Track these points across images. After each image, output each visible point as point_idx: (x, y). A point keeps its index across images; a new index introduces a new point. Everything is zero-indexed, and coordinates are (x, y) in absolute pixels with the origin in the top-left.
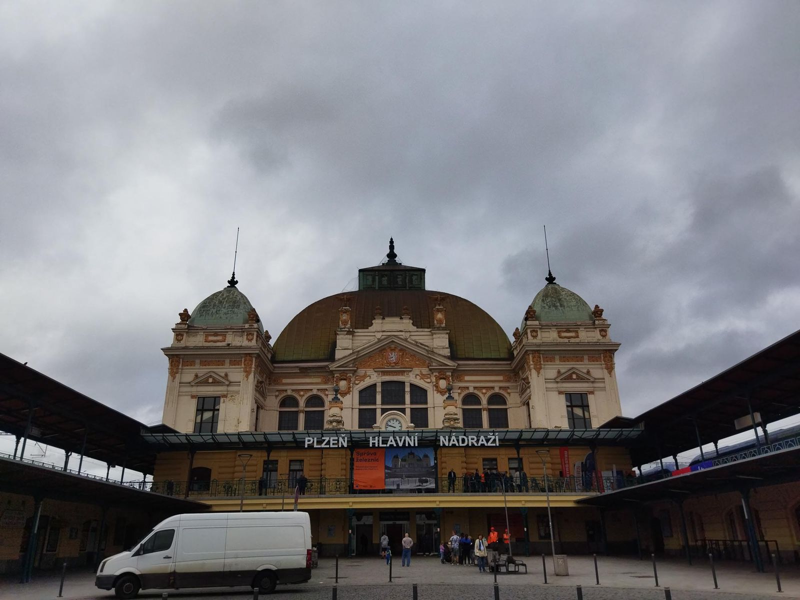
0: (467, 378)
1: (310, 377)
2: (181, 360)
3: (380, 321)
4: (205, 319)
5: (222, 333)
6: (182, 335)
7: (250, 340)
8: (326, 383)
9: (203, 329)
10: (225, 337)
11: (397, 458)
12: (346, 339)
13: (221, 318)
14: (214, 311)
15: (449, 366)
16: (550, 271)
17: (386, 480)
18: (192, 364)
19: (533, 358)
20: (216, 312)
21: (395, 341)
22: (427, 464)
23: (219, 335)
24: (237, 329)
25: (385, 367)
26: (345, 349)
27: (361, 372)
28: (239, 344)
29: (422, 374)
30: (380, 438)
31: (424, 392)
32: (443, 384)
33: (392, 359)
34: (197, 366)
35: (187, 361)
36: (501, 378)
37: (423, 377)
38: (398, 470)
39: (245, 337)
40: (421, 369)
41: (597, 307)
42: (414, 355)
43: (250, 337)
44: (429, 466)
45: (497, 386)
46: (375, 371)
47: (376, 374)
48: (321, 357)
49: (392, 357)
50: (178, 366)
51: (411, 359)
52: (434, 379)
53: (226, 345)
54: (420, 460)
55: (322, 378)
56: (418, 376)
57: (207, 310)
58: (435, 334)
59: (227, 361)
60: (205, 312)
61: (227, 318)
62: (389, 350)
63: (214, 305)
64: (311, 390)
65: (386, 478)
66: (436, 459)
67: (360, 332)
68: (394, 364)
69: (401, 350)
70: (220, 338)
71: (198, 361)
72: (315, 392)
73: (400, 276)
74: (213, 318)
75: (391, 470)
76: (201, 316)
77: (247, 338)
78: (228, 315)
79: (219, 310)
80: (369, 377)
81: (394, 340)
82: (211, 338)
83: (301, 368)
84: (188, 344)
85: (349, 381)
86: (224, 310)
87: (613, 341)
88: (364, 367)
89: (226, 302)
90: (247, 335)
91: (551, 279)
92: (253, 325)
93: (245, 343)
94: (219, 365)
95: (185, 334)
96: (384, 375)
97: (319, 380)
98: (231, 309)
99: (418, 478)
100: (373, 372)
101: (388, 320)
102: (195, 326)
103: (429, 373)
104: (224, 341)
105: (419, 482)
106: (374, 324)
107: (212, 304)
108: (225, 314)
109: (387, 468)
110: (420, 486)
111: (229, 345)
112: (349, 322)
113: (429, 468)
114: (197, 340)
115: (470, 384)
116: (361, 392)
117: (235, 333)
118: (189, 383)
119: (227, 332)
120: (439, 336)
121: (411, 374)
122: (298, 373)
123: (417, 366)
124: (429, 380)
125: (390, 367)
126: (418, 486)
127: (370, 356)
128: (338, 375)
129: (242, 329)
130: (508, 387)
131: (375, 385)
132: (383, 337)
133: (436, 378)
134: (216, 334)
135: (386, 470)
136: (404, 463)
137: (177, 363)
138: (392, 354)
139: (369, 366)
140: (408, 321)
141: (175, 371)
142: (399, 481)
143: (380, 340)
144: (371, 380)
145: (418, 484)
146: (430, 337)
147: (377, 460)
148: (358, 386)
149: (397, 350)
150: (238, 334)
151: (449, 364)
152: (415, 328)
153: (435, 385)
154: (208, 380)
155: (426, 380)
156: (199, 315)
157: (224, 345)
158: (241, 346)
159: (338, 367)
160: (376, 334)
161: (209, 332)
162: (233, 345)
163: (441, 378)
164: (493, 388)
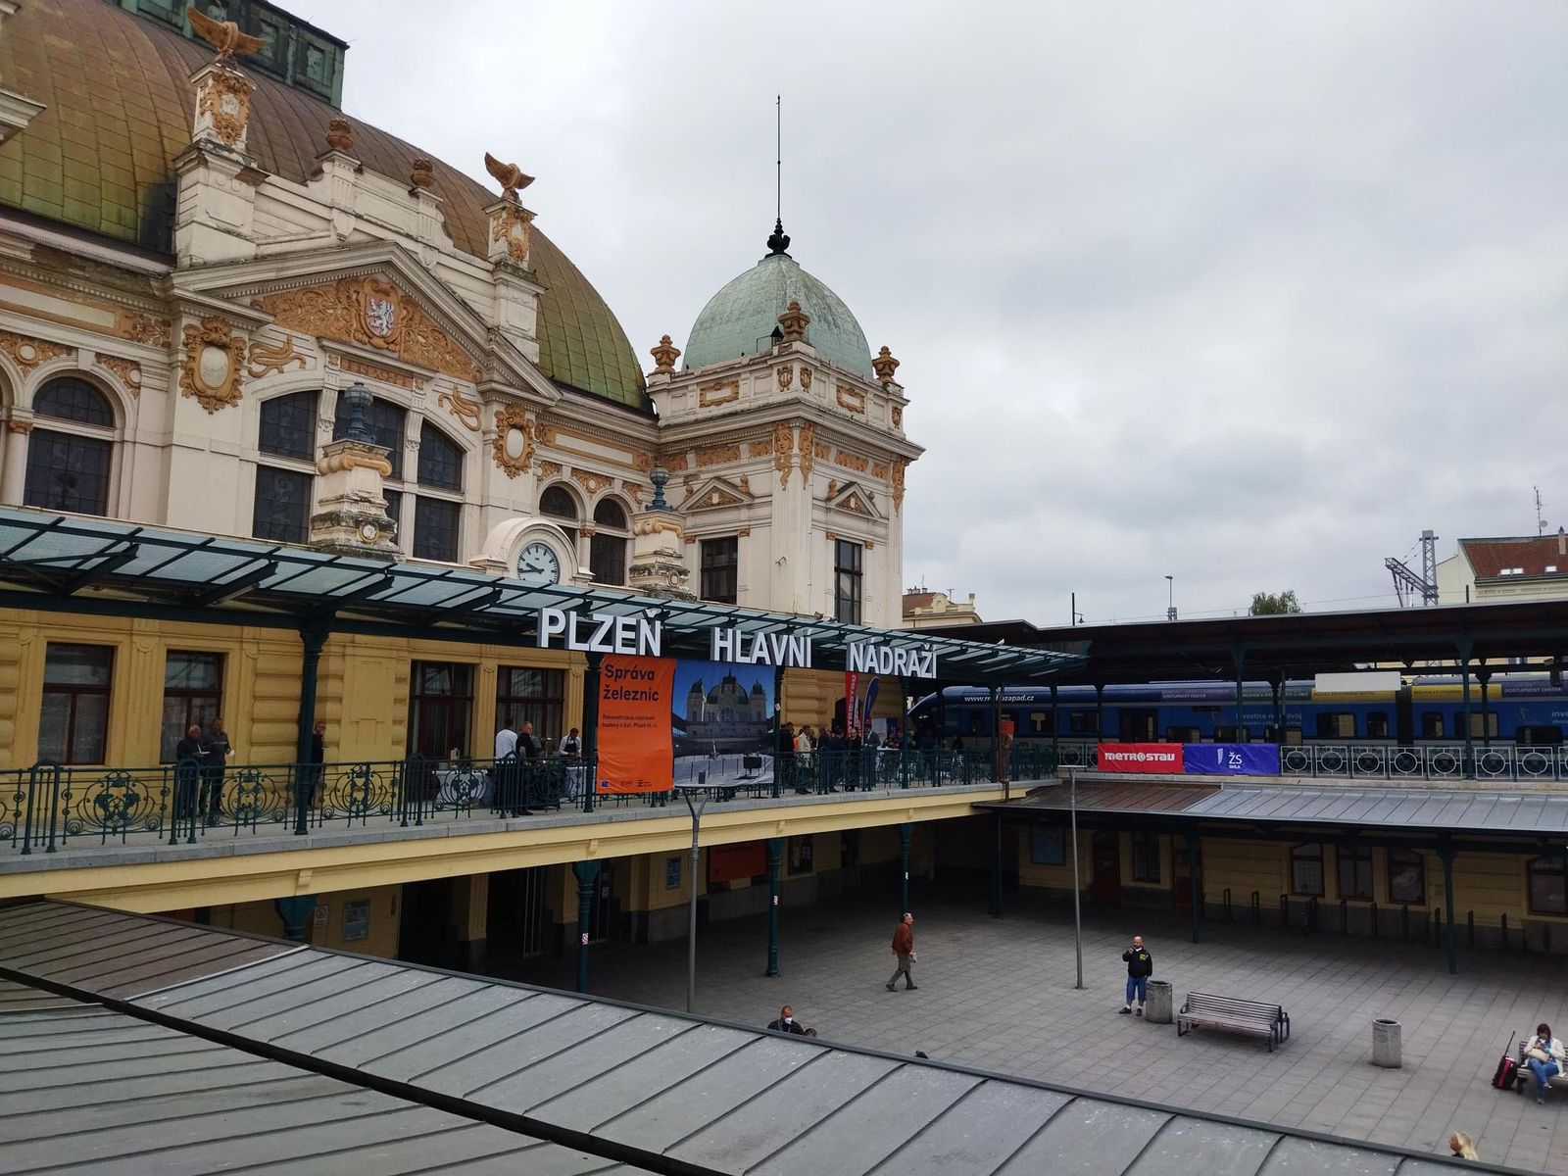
0: (561, 440)
1: (70, 294)
3: (350, 176)
8: (133, 337)
11: (700, 691)
12: (233, 193)
15: (535, 392)
16: (779, 221)
17: (678, 761)
19: (803, 439)
21: (399, 264)
22: (759, 714)
25: (355, 343)
26: (229, 232)
27: (273, 335)
29: (458, 398)
30: (739, 633)
31: (456, 452)
32: (515, 441)
33: (379, 322)
36: (627, 458)
37: (460, 406)
38: (700, 730)
40: (456, 380)
41: (885, 351)
42: (444, 330)
44: (764, 720)
45: (620, 475)
46: (322, 347)
47: (322, 359)
48: (105, 227)
49: (379, 318)
51: (431, 339)
52: (493, 423)
54: (744, 700)
55: (120, 312)
56: (445, 401)
58: (507, 284)
62: (368, 288)
64: (70, 349)
65: (676, 756)
66: (777, 700)
67: (278, 185)
68: (380, 342)
69: (407, 301)
72: (85, 362)
73: (269, 30)
75: (684, 730)
80: (297, 363)
81: (395, 261)
83: (41, 248)
85: (238, 361)
87: (908, 438)
88: (285, 322)
91: (779, 243)
96: (349, 369)
97: (106, 319)
99: (742, 756)
100: (315, 346)
101: (371, 179)
103: (478, 399)
105: (746, 766)
106: (327, 178)
109: (677, 722)
110: (745, 777)
112: (245, 130)
113: (763, 723)
115: (568, 459)
116: (267, 406)
120: (516, 294)
121: (428, 388)
122: (22, 262)
123: (448, 367)
124: (473, 422)
125: (368, 347)
126: (741, 778)
127: (310, 288)
128: (196, 322)
130: (639, 486)
131: (314, 395)
132: (357, 237)
133: (499, 420)
135: (675, 730)
136: (712, 708)
138: (379, 306)
139: (302, 324)
140: (433, 212)
142: (703, 763)
143: (344, 245)
144: (303, 375)
145: (743, 772)
146: (488, 289)
147: (653, 696)
148: (259, 384)
149: (393, 298)
151: (539, 389)
152: (447, 244)
153: (495, 442)
155: (467, 420)
159: (203, 292)
160: (335, 214)
163: (514, 426)
164: (609, 480)
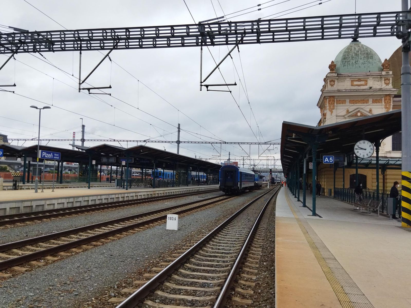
2: (336, 100)
4: (348, 68)
5: (365, 78)
6: (334, 81)
7: (387, 84)
9: (349, 76)
10: (367, 81)
13: (360, 67)
14: (354, 61)
18: (344, 102)
20: (355, 62)
23: (362, 80)
24: (376, 76)
28: (378, 87)
34: (348, 103)
35: (340, 101)
39: (383, 82)
43: (387, 82)
50: (334, 104)
53: (369, 88)
57: (348, 61)
59: (371, 100)
60: (346, 63)
61: (365, 67)
63: (352, 57)
70: (363, 83)
71: (348, 100)
74: (354, 67)
76: (344, 66)
77: (385, 82)
78: (365, 65)
79: (357, 61)
82: (355, 83)
84: (340, 88)
86: (361, 61)
89: (361, 54)
90: (385, 80)
92: (389, 73)
93: (384, 86)
94: (364, 103)
95: (336, 81)
98: (366, 60)
102: (342, 74)
104: (367, 85)
107: (350, 56)
108: (363, 64)
111: (371, 88)
114: (345, 85)
117: (374, 79)
118: (344, 116)
119: (369, 78)
129: (380, 75)
134: (359, 80)
137: (333, 102)
141: (332, 107)
150: (377, 79)
154: (357, 114)
156: (343, 65)
157: (367, 88)
158: (382, 89)
161: (354, 79)
162: (374, 88)
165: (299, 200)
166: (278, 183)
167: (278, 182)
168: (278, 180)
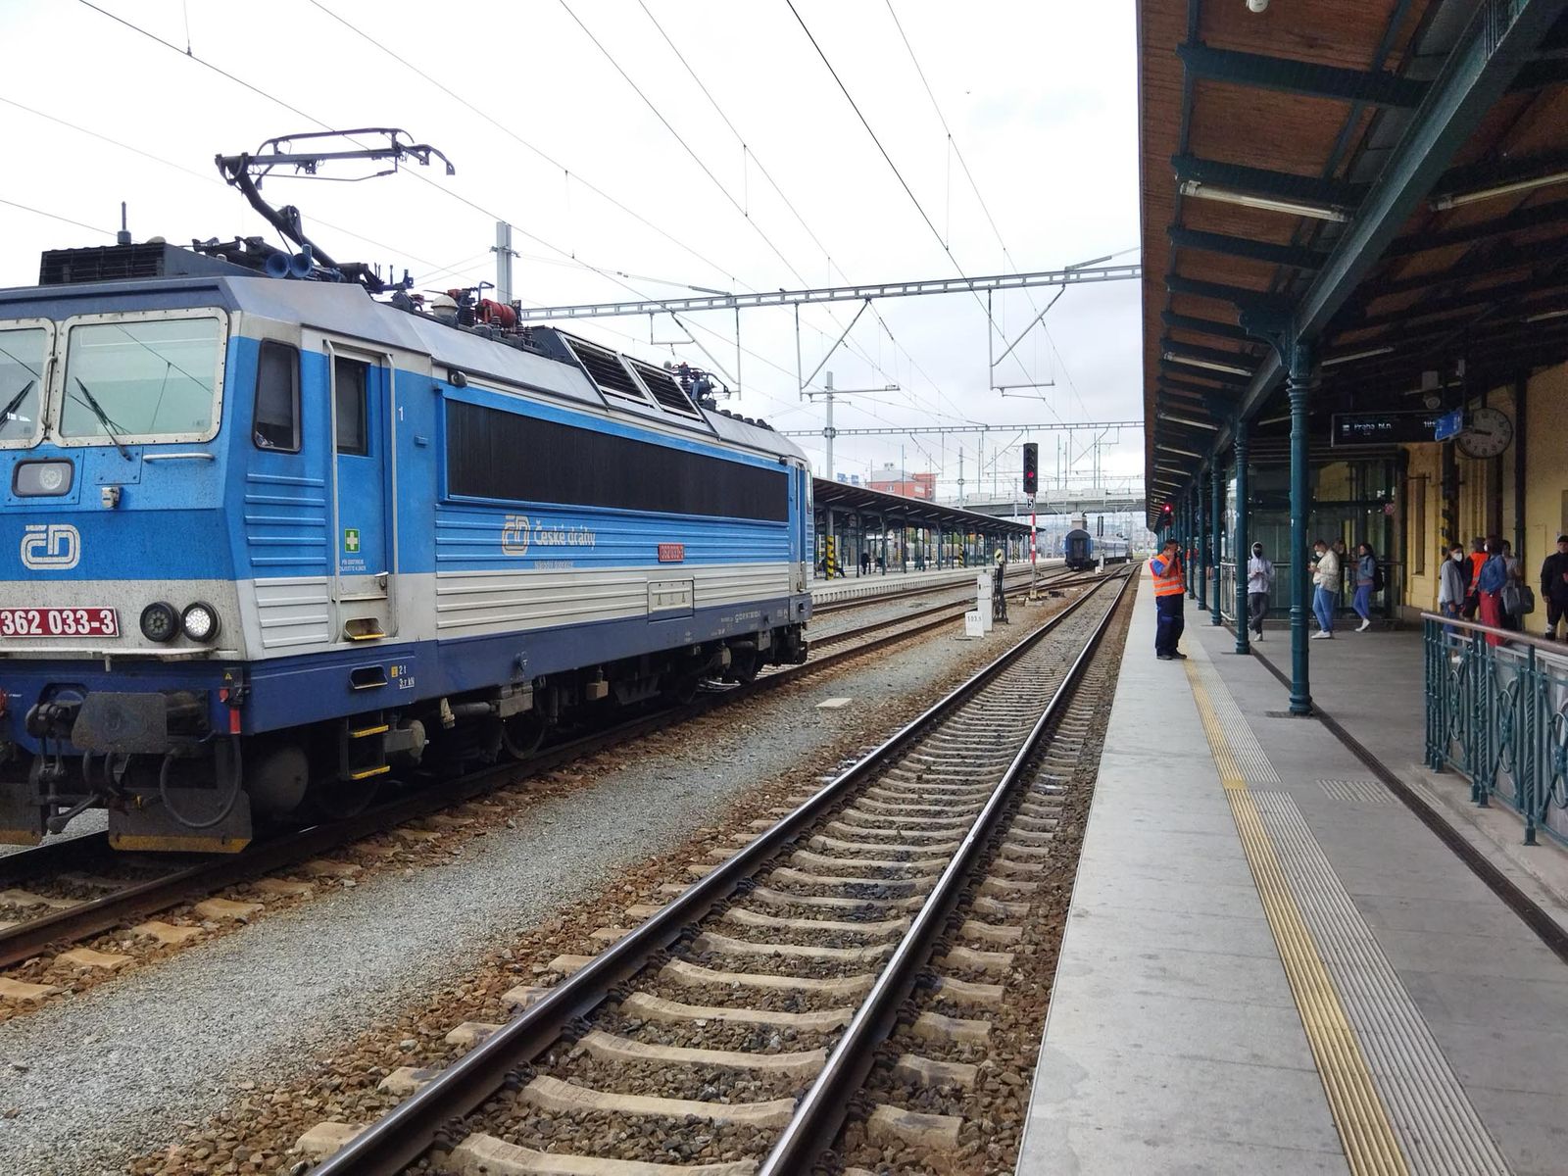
165: (1218, 621)
166: (1109, 561)
167: (1110, 555)
168: (1114, 548)
